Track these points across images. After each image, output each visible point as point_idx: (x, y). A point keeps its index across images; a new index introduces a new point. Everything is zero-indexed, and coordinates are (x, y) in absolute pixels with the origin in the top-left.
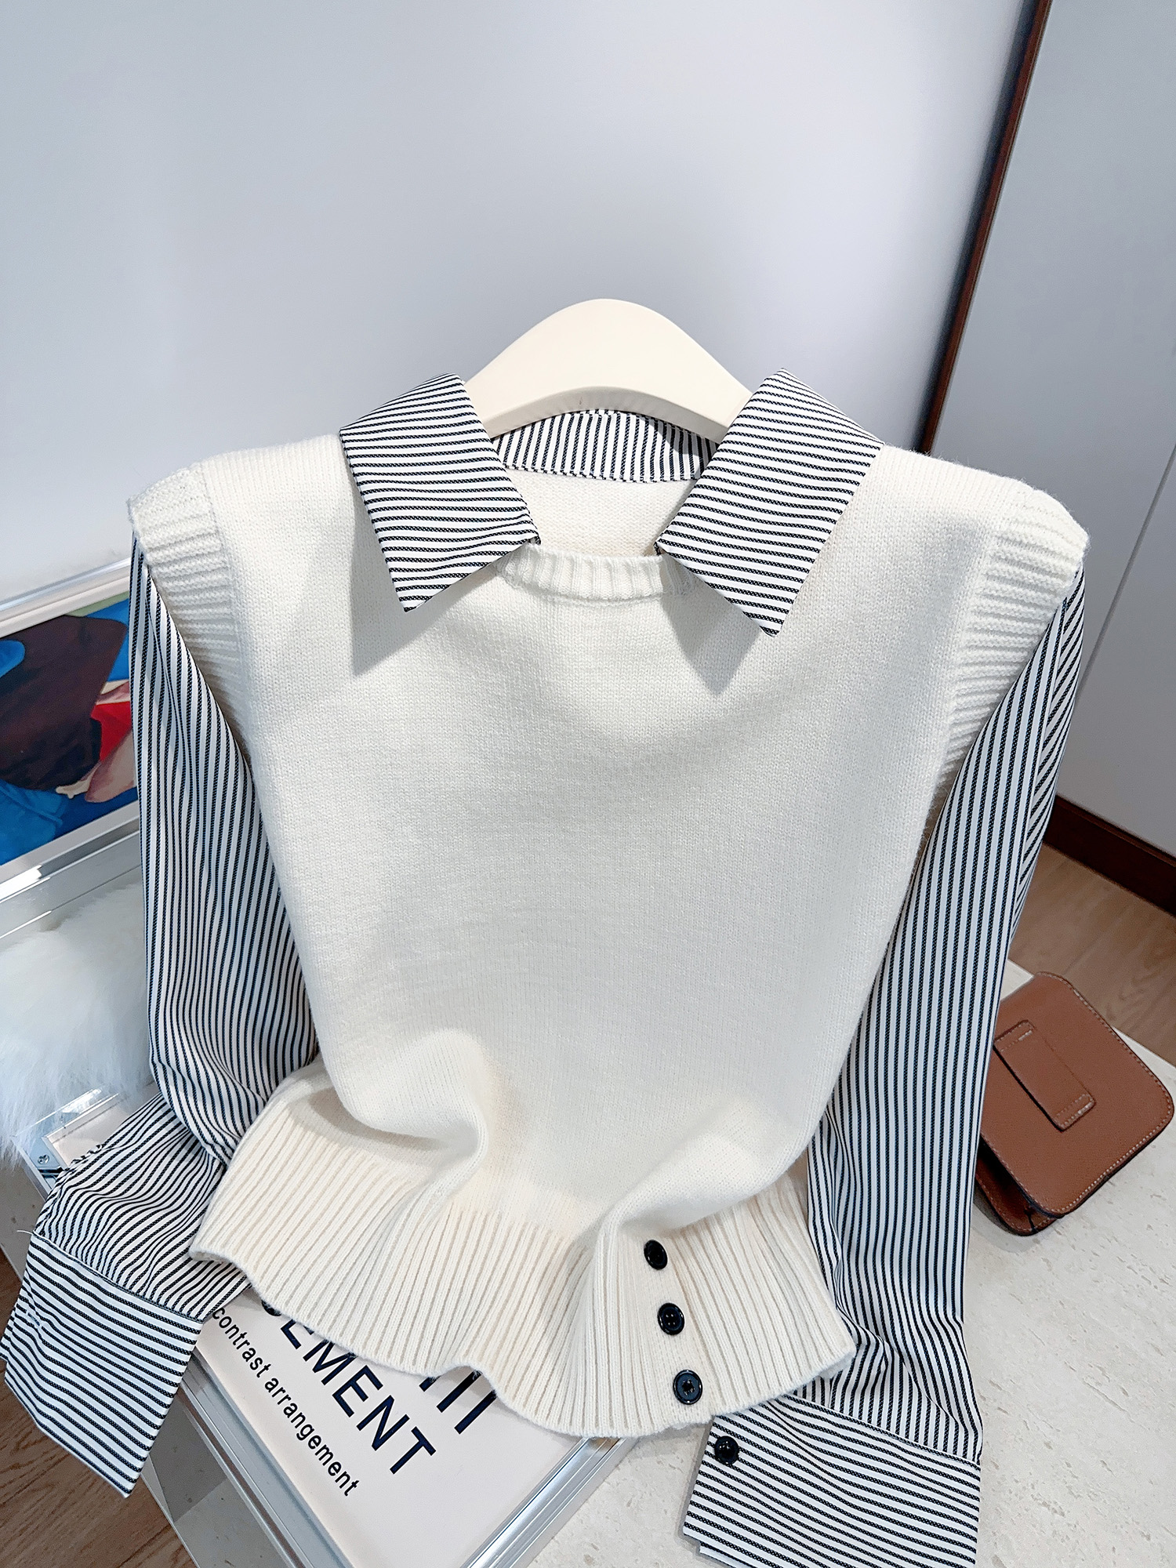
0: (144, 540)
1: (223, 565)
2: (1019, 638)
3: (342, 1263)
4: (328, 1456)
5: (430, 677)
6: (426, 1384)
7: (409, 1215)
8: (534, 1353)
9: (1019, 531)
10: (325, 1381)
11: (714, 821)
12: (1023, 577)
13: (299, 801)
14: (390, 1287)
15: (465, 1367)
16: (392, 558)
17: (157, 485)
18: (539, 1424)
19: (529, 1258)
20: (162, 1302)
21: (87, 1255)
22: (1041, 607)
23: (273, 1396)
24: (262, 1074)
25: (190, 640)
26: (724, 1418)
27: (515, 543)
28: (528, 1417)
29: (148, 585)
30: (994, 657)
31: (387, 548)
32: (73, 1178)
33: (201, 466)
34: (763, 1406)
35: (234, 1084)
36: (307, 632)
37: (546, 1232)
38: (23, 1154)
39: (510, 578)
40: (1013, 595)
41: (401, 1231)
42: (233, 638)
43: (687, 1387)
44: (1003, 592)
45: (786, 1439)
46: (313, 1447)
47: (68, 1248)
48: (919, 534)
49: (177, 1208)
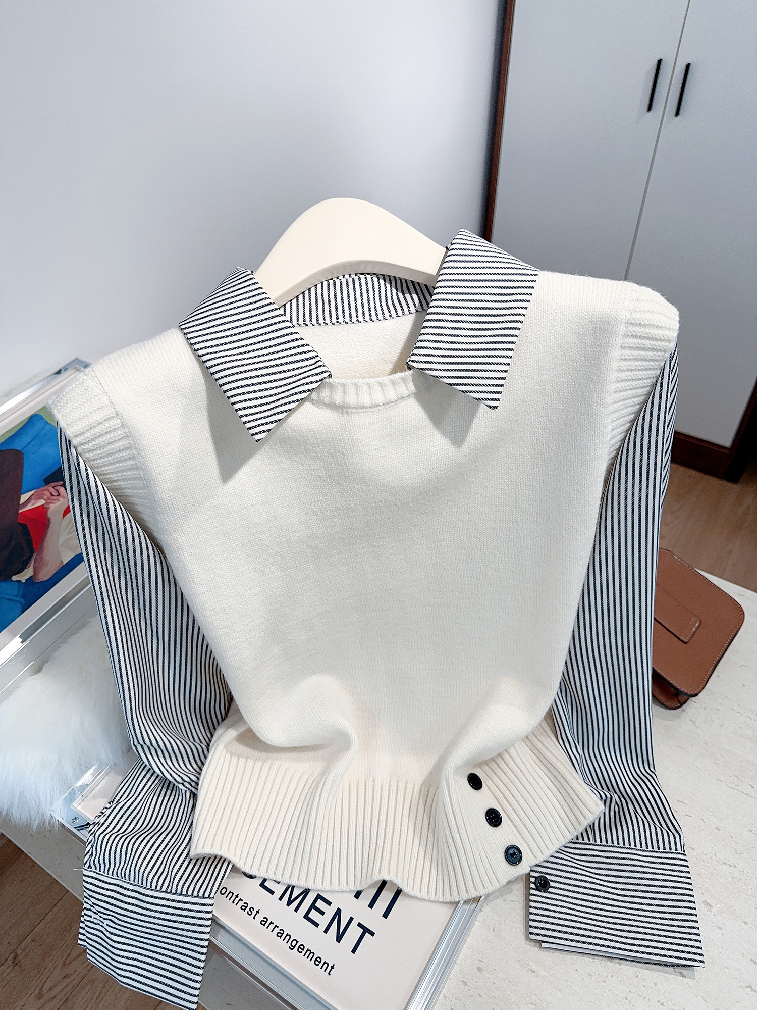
0: (69, 431)
1: (125, 434)
2: (645, 381)
3: (286, 835)
4: (312, 955)
5: (272, 473)
6: (358, 895)
7: (320, 796)
9: (638, 317)
10: (296, 910)
11: (464, 520)
12: (644, 345)
13: (202, 569)
15: (380, 880)
16: (239, 409)
17: (67, 390)
18: (432, 899)
20: (184, 892)
21: (125, 875)
22: (656, 360)
23: (267, 928)
24: (200, 730)
25: (109, 485)
26: (537, 865)
27: (316, 382)
28: (425, 897)
29: (77, 459)
30: (630, 395)
31: (235, 402)
32: (100, 828)
33: (93, 371)
34: (557, 852)
35: (187, 743)
36: (188, 464)
37: (404, 783)
38: (61, 820)
39: (315, 402)
40: (639, 356)
41: (318, 807)
42: (140, 478)
43: (513, 855)
44: (633, 356)
45: (574, 867)
46: (301, 952)
47: (110, 872)
48: (573, 327)
49: (172, 828)
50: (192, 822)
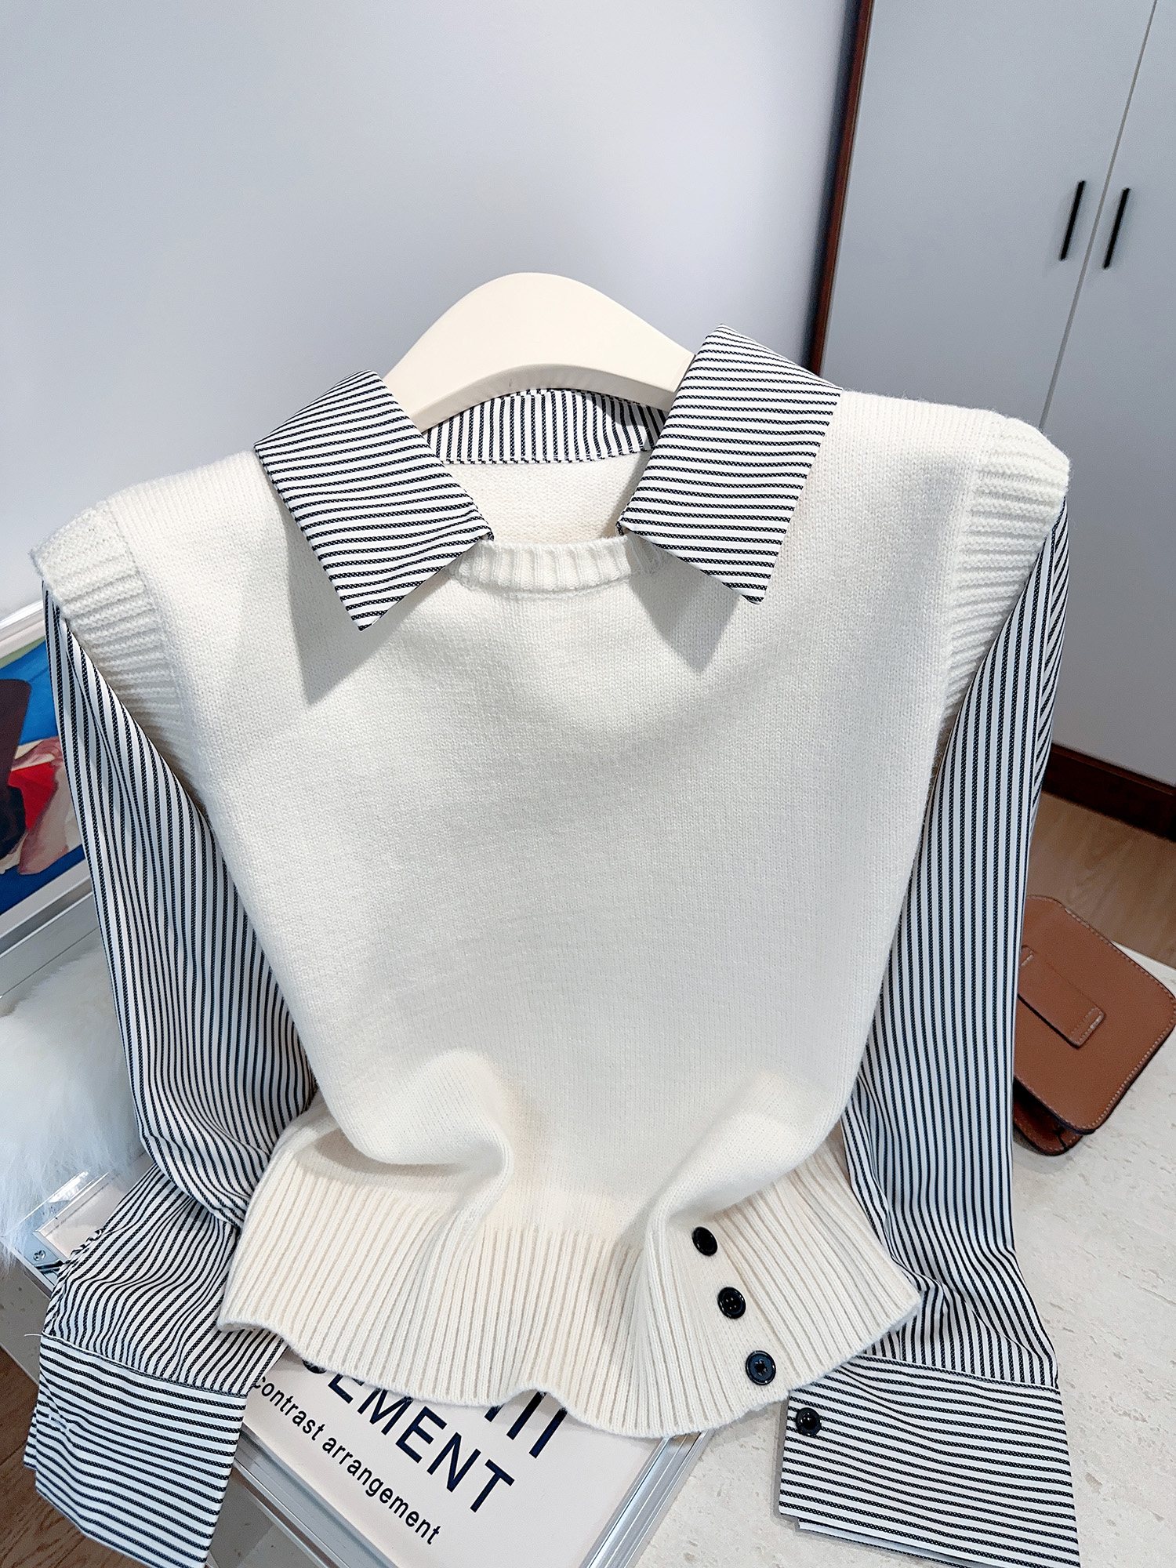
0: (58, 592)
1: (149, 607)
2: (1010, 572)
3: (381, 1306)
4: (403, 1507)
5: (390, 695)
6: (492, 1414)
7: (443, 1246)
8: (598, 1362)
9: (1001, 462)
10: (385, 1431)
12: (1010, 509)
13: (267, 845)
14: (436, 1323)
15: (531, 1391)
16: (336, 575)
17: (62, 530)
18: (617, 1432)
19: (574, 1267)
20: (199, 1383)
21: (107, 1348)
22: (1030, 537)
23: (334, 1456)
24: (259, 1127)
25: (122, 692)
26: (800, 1390)
27: (467, 542)
28: (604, 1427)
29: (69, 640)
30: (986, 595)
31: (329, 565)
32: (76, 1270)
33: (108, 504)
34: (838, 1371)
35: (233, 1143)
36: (251, 666)
37: (586, 1237)
38: (16, 1254)
39: (465, 580)
40: (1000, 528)
41: (438, 1263)
42: (170, 684)
43: (760, 1368)
44: (990, 527)
46: (386, 1502)
47: (84, 1343)
48: (894, 478)
49: (196, 1281)
50: (227, 1274)
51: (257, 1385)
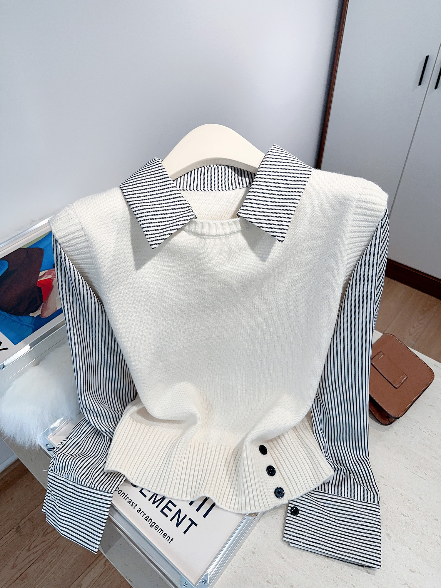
0: (57, 235)
1: (86, 240)
2: (367, 233)
3: (157, 467)
4: (162, 531)
5: (163, 267)
6: (191, 503)
7: (177, 448)
8: (226, 488)
9: (364, 197)
10: (157, 507)
12: (366, 213)
14: (174, 473)
15: (204, 496)
16: (145, 231)
17: (58, 214)
18: (231, 511)
19: (220, 456)
20: (98, 489)
21: (69, 476)
22: (374, 222)
23: (140, 514)
24: (119, 405)
26: (293, 501)
27: (188, 220)
28: (227, 509)
29: (60, 250)
30: (359, 240)
31: (143, 227)
32: (59, 450)
33: (73, 205)
34: (305, 495)
35: (110, 411)
36: (118, 258)
37: (224, 447)
38: (40, 444)
39: (187, 231)
40: (363, 219)
41: (175, 453)
42: (92, 264)
43: (279, 493)
44: (360, 218)
45: (314, 505)
46: (156, 529)
47: (62, 474)
48: (329, 201)
49: (97, 456)
50: (107, 454)
51: (116, 490)
